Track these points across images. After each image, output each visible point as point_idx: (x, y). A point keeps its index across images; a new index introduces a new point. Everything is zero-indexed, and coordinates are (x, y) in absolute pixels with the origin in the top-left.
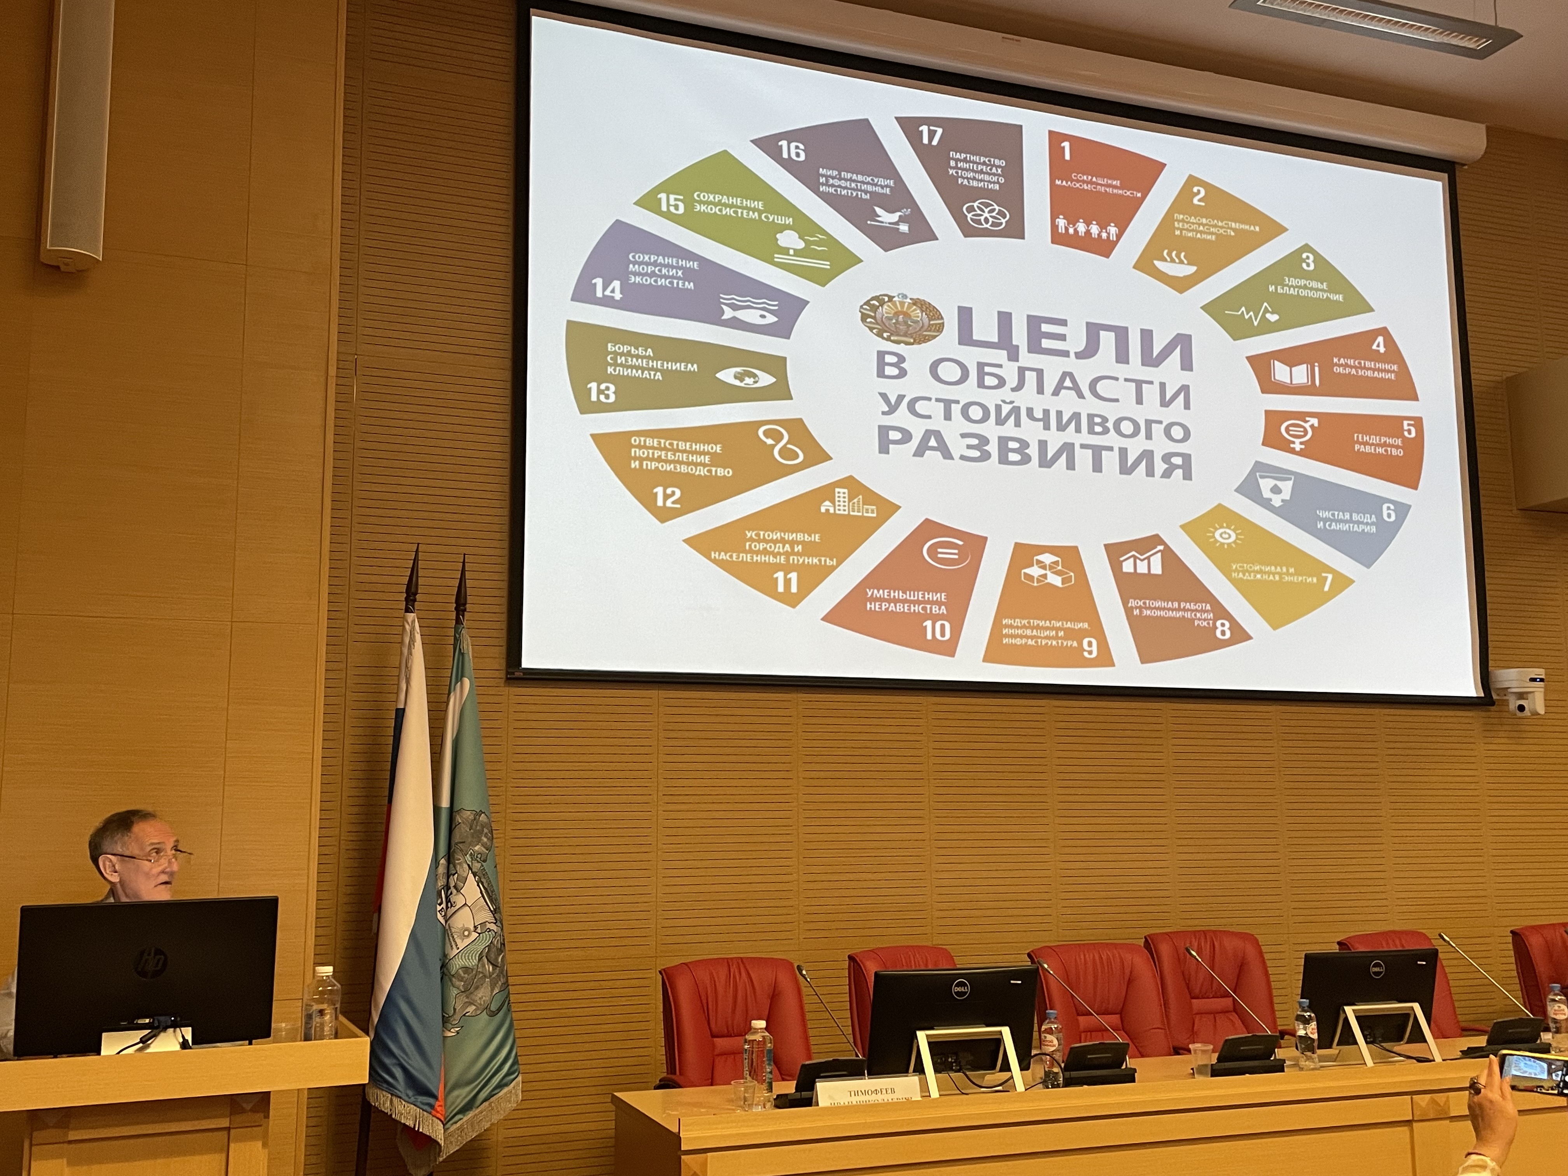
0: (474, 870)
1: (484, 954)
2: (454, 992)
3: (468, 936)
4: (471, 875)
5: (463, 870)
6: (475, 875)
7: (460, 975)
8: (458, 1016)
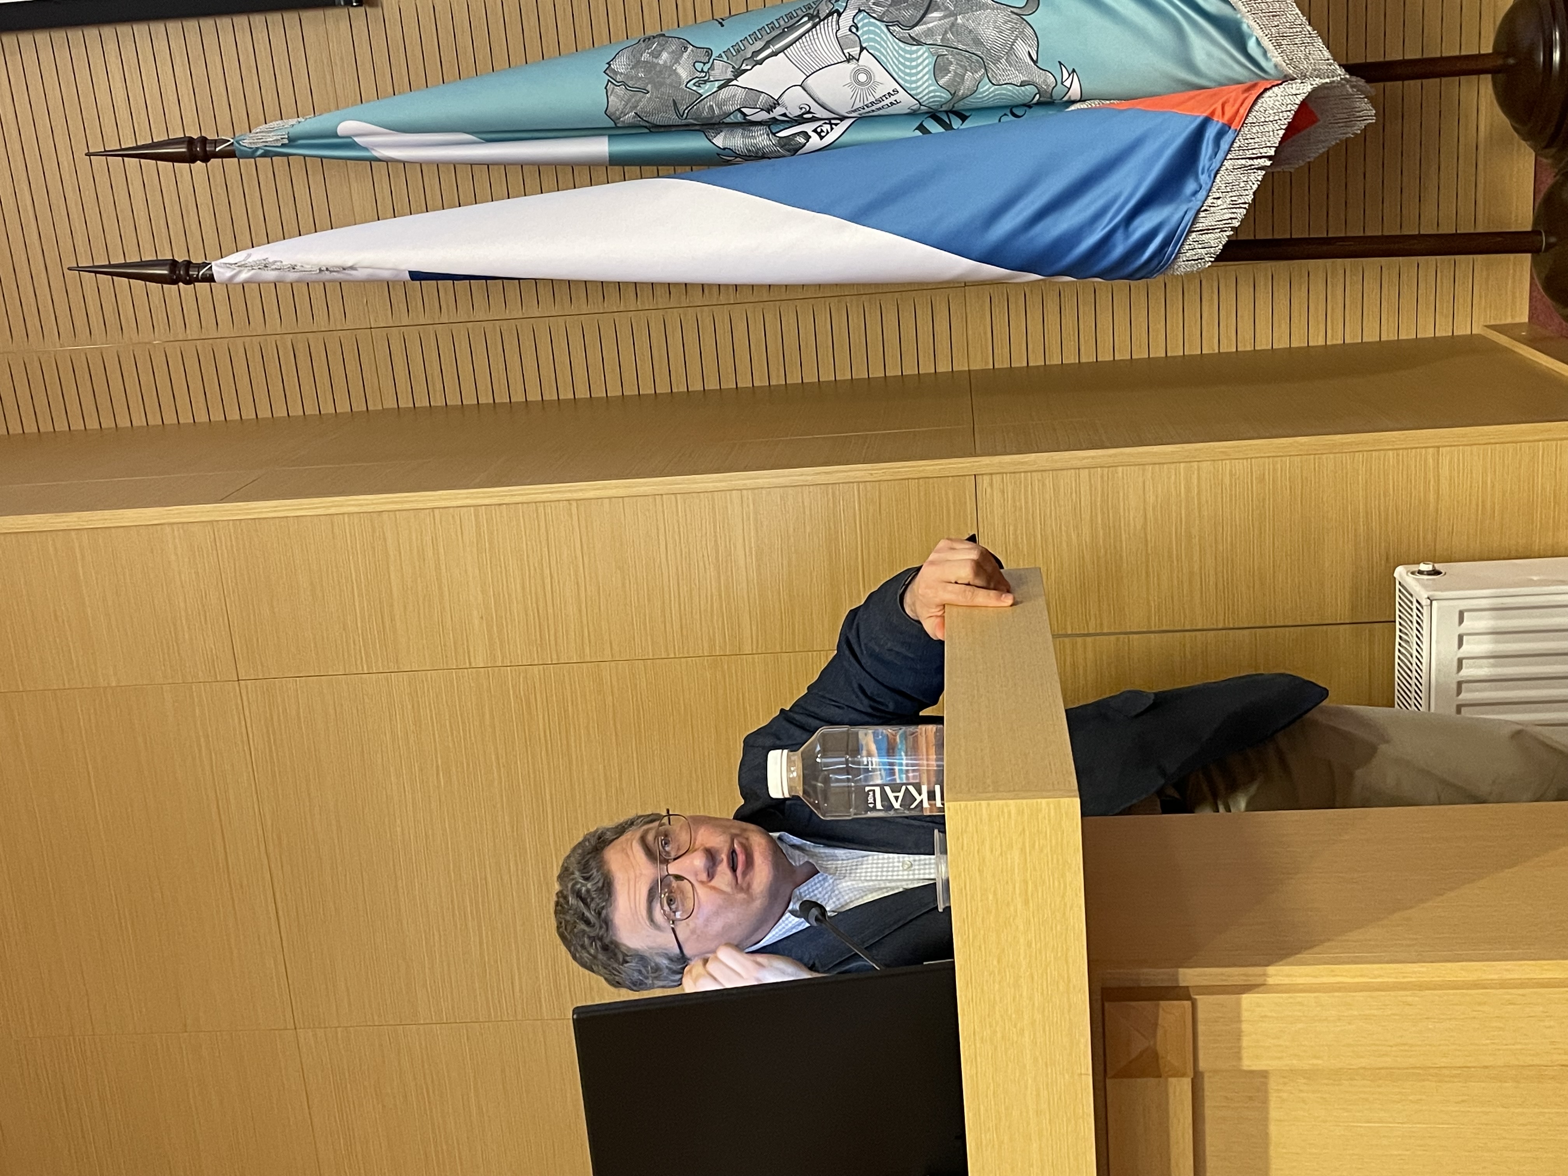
0: (729, 75)
1: (905, 33)
2: (986, 88)
3: (868, 73)
4: (742, 81)
5: (732, 97)
6: (739, 73)
7: (953, 80)
8: (1038, 77)
